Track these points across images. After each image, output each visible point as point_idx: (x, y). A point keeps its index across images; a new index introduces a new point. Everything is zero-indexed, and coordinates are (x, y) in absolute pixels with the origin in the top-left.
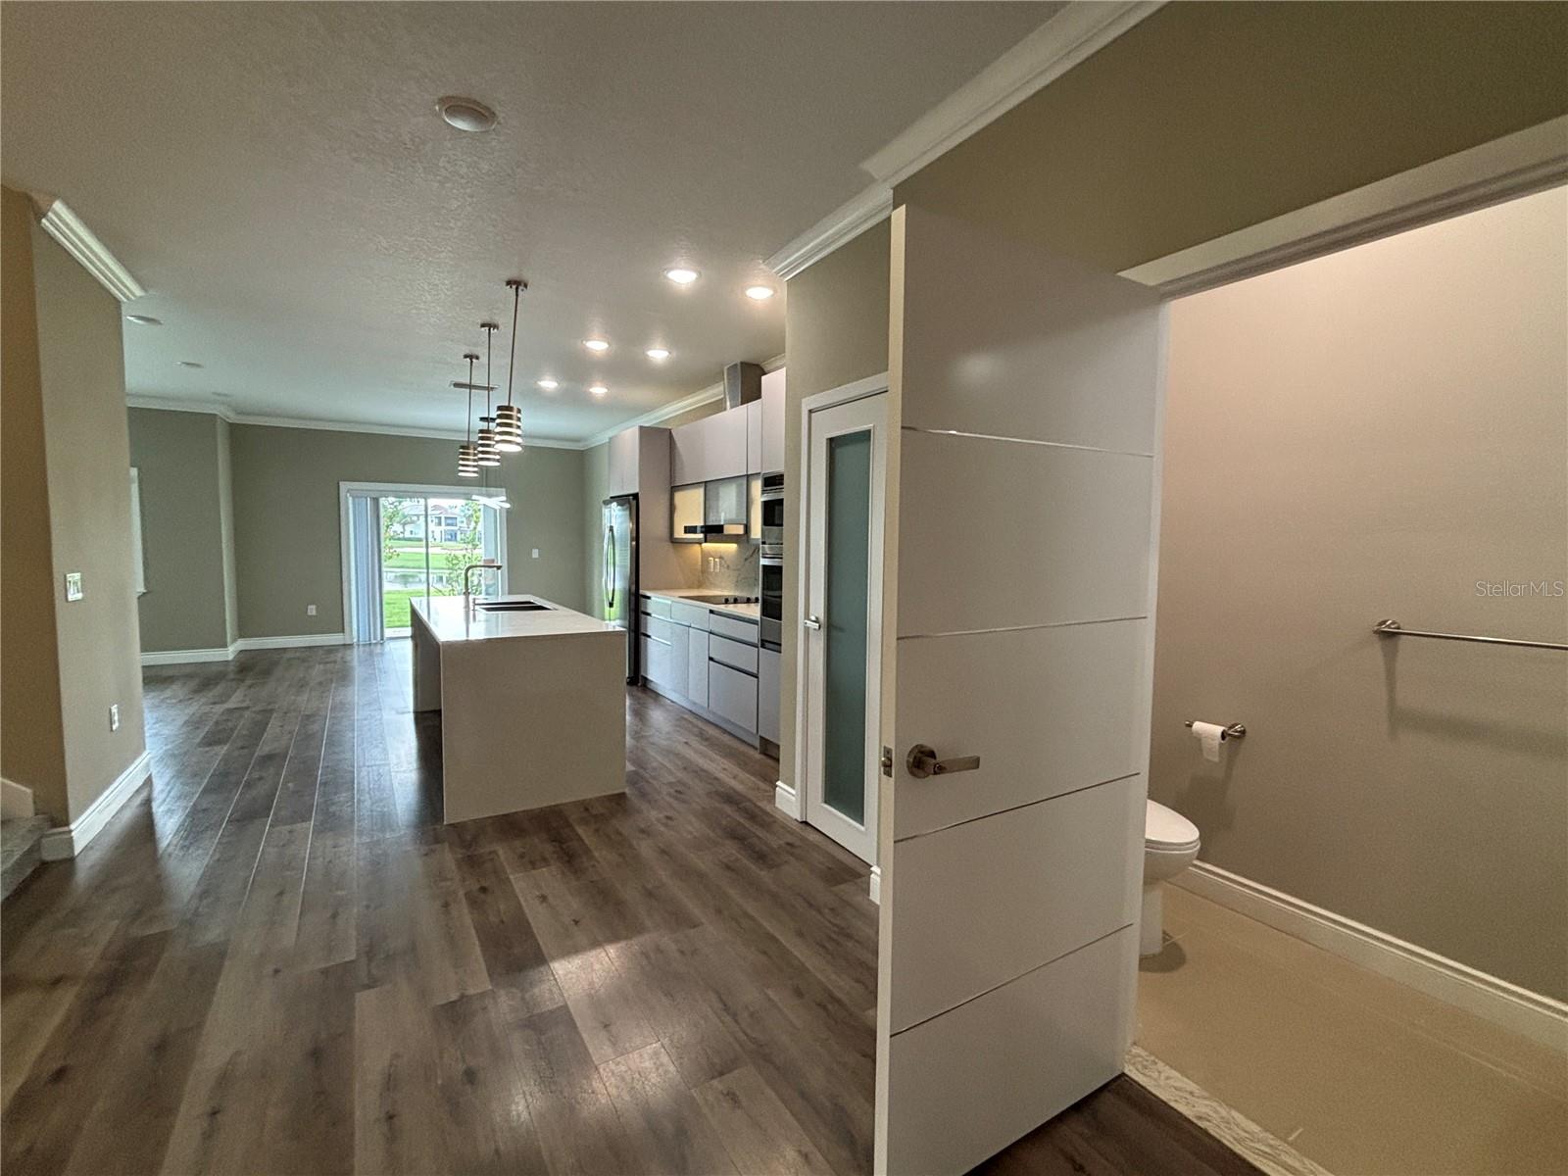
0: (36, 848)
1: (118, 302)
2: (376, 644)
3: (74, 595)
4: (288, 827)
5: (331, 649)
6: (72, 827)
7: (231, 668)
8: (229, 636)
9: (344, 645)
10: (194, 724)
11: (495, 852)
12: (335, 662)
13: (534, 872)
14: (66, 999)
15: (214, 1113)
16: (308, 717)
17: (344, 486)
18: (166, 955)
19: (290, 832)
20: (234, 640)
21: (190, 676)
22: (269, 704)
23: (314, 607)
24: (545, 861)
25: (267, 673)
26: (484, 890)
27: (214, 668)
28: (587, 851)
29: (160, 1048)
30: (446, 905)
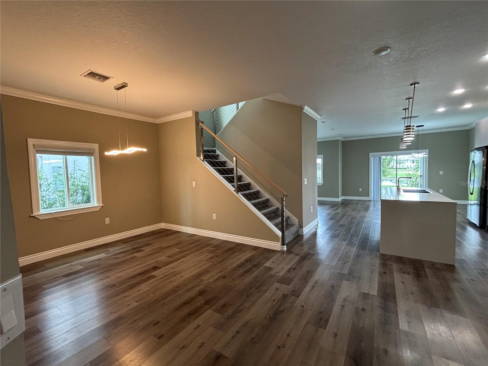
0: (297, 231)
1: (316, 121)
2: (378, 201)
3: (305, 183)
4: (341, 242)
5: (365, 201)
6: (303, 229)
7: (340, 203)
8: (340, 195)
9: (369, 200)
10: (329, 214)
11: (393, 265)
12: (365, 205)
13: (403, 274)
14: (297, 258)
15: (313, 287)
16: (353, 218)
17: (371, 154)
18: (313, 257)
19: (341, 243)
20: (341, 197)
21: (330, 204)
22: (345, 213)
23: (361, 189)
24: (409, 273)
25: (347, 205)
26: (385, 273)
27: (336, 203)
28: (426, 277)
29: (308, 272)
30: (372, 272)
